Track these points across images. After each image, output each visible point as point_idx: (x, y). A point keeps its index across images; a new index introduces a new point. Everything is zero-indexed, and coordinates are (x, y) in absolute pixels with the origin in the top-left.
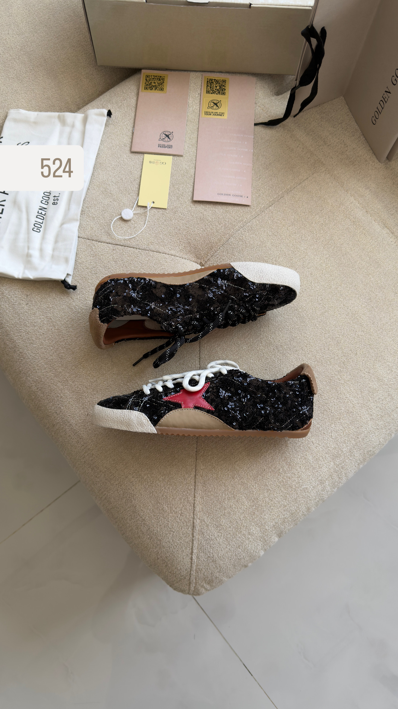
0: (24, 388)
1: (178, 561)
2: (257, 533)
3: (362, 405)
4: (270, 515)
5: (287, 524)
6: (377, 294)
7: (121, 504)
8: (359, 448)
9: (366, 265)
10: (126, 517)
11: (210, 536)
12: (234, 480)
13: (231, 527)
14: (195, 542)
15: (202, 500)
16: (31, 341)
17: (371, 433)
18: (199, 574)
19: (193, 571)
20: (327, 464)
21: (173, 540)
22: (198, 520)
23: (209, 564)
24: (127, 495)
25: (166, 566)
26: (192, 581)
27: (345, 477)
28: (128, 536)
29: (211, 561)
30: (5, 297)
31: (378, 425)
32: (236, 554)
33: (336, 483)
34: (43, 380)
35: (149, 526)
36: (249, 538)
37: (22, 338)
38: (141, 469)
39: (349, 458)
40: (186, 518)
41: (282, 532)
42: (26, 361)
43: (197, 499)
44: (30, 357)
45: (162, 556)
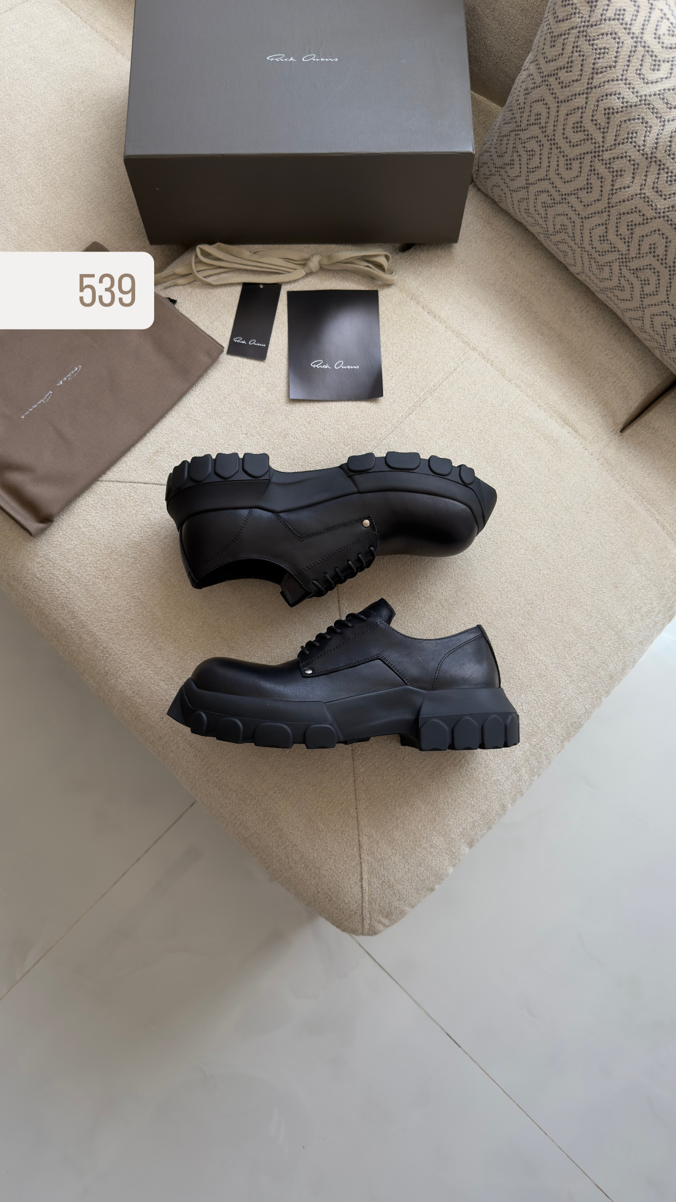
0: (114, 694)
1: (345, 892)
2: (441, 844)
4: (455, 819)
5: (481, 828)
7: (262, 829)
10: (271, 845)
11: (383, 856)
13: (407, 841)
14: (363, 865)
15: (367, 811)
16: (117, 631)
17: (572, 699)
18: (373, 905)
19: (365, 903)
21: (335, 866)
22: (364, 838)
23: (384, 892)
24: (270, 816)
25: (330, 900)
26: (365, 916)
27: (546, 760)
28: (275, 868)
29: (387, 887)
31: (581, 688)
32: (417, 874)
33: (535, 770)
34: (140, 681)
35: (303, 853)
36: (431, 853)
37: (104, 629)
38: (284, 781)
39: (547, 735)
40: (348, 835)
41: (473, 840)
42: (113, 658)
43: (360, 811)
44: (118, 653)
45: (323, 888)
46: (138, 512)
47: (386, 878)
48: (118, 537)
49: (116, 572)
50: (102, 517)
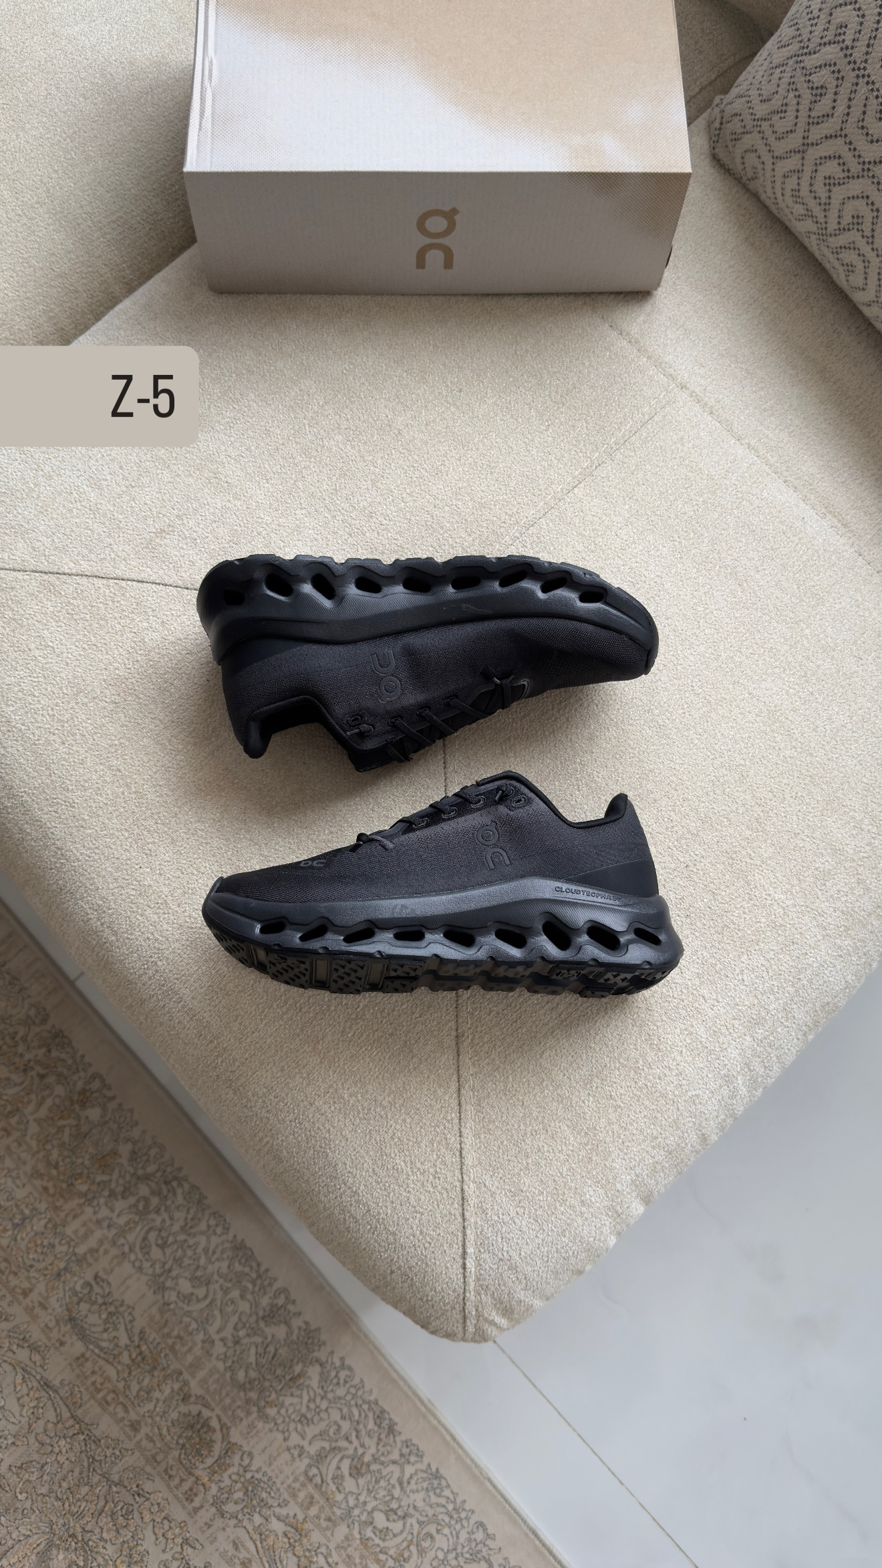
0: (72, 925)
1: (436, 1273)
2: (598, 1200)
3: (803, 908)
4: (624, 1159)
5: (662, 1174)
6: (817, 664)
7: (304, 1163)
8: (802, 1001)
9: (791, 601)
10: (317, 1189)
11: (501, 1216)
12: (542, 1093)
13: (543, 1193)
14: (468, 1232)
15: (478, 1141)
17: (826, 966)
18: (483, 1296)
19: (470, 1292)
20: (738, 1040)
21: (421, 1232)
22: (472, 1185)
23: (501, 1275)
24: (316, 1141)
25: (411, 1286)
26: (469, 1312)
27: (778, 1064)
28: (323, 1228)
29: (506, 1268)
30: (14, 729)
31: (840, 947)
32: (557, 1248)
33: (759, 1080)
34: (113, 906)
35: (368, 1206)
36: (582, 1214)
37: (60, 817)
38: (342, 1084)
39: (782, 1023)
40: (446, 1182)
41: (651, 1193)
42: (72, 867)
43: (466, 1140)
44: (81, 858)
45: (401, 1266)
46: (126, 628)
47: (505, 1254)
48: (91, 668)
49: (84, 724)
50: (67, 633)
